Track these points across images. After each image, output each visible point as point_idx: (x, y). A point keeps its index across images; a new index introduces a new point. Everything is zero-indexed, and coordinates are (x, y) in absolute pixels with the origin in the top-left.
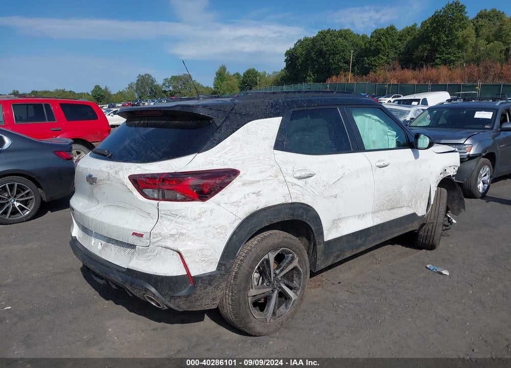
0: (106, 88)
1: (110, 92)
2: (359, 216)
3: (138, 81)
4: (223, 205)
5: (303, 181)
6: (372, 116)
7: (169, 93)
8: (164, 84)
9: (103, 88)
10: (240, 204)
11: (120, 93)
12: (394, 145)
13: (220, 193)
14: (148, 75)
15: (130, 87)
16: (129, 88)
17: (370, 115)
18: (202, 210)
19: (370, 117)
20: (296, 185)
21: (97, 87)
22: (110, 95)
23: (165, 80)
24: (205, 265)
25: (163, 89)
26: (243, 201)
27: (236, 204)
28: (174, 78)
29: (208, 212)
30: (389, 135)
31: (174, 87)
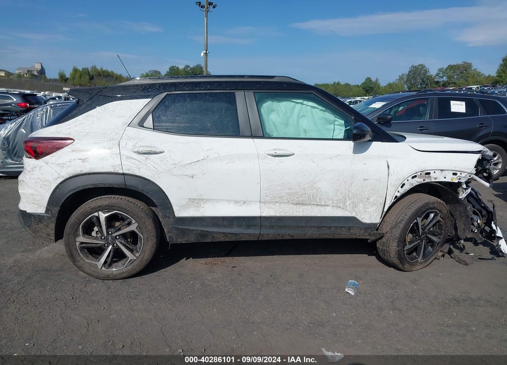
0: (377, 80)
1: (379, 84)
2: (236, 202)
3: (410, 72)
4: (50, 164)
5: (143, 157)
6: (305, 102)
7: (441, 84)
8: (437, 75)
9: (374, 80)
10: (64, 166)
11: (390, 85)
12: (342, 136)
13: (51, 155)
14: (422, 65)
15: (401, 78)
16: (399, 80)
17: (301, 101)
18: (34, 165)
19: (302, 104)
20: (131, 158)
21: (369, 79)
22: (379, 86)
23: (439, 70)
24: (35, 206)
25: (436, 80)
26: (68, 164)
27: (62, 166)
28: (451, 67)
29: (38, 168)
30: (336, 125)
31: (449, 77)
